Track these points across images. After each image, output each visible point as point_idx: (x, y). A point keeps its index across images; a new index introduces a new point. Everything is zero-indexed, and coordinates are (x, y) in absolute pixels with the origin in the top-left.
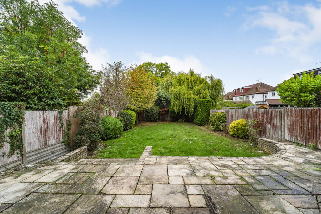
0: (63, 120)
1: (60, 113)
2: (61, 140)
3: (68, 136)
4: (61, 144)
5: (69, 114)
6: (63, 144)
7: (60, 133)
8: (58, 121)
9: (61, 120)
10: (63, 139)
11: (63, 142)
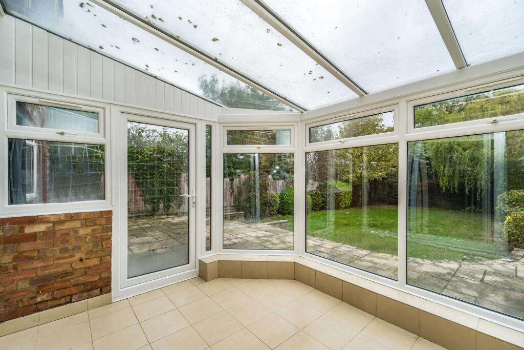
0: (234, 187)
1: (232, 180)
2: (232, 204)
3: (239, 202)
4: (232, 208)
5: (240, 182)
6: (234, 208)
7: (231, 198)
8: (229, 187)
9: (232, 186)
10: (234, 203)
11: (233, 206)
